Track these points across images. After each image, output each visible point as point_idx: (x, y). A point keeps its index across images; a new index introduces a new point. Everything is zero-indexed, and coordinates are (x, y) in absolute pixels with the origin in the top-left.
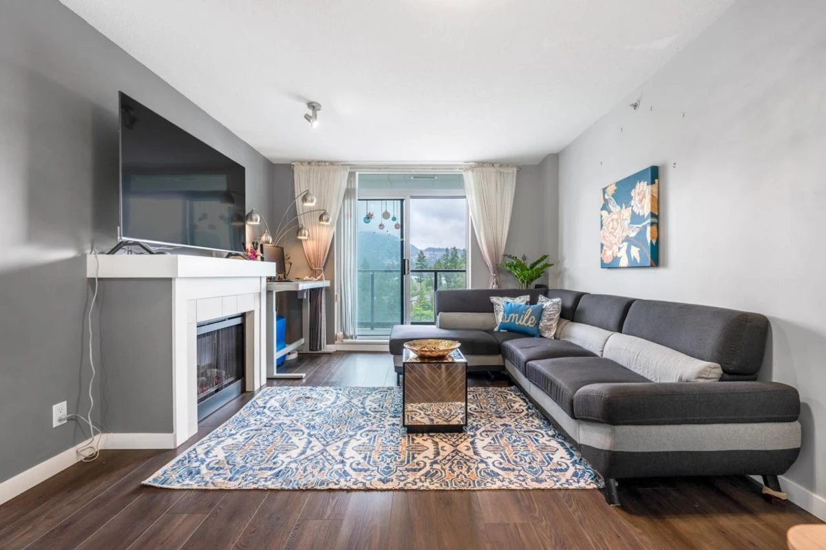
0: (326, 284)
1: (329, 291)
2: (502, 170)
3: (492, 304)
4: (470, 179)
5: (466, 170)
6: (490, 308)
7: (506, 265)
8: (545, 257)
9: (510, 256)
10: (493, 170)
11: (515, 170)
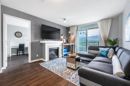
0: (74, 44)
1: (74, 45)
2: (107, 20)
3: (99, 49)
4: (99, 24)
5: (98, 22)
6: (98, 50)
7: (107, 41)
8: (117, 39)
9: (108, 39)
10: (105, 21)
11: (111, 19)
